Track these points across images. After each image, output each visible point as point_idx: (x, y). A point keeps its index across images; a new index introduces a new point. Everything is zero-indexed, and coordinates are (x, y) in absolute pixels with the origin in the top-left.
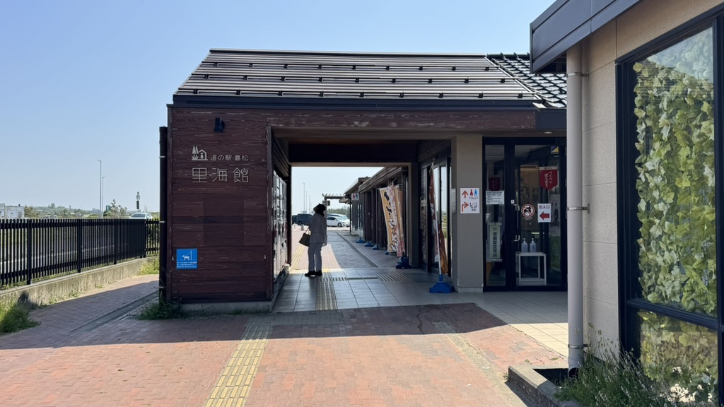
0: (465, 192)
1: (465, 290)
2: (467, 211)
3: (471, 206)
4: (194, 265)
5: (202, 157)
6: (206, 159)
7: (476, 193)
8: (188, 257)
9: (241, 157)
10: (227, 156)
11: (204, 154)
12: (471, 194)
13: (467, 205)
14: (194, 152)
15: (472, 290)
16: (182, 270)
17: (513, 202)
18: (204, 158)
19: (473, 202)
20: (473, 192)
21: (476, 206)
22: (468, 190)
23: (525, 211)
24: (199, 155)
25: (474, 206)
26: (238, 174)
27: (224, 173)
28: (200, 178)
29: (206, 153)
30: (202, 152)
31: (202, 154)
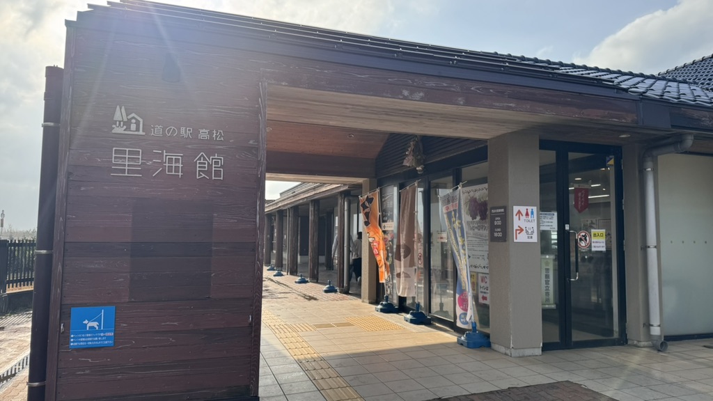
0: (519, 212)
1: (521, 352)
2: (521, 238)
3: (527, 231)
4: (108, 338)
5: (133, 127)
6: (141, 132)
7: (532, 213)
8: (95, 324)
9: (211, 133)
10: (183, 130)
11: (138, 123)
12: (527, 214)
13: (521, 230)
14: (117, 116)
15: (528, 352)
16: (78, 349)
17: (567, 227)
18: (138, 130)
19: (529, 225)
20: (530, 213)
21: (533, 232)
22: (523, 209)
23: (581, 239)
24: (127, 124)
25: (530, 231)
26: (205, 163)
27: (177, 161)
28: (127, 168)
29: (141, 120)
30: (133, 118)
31: (133, 121)
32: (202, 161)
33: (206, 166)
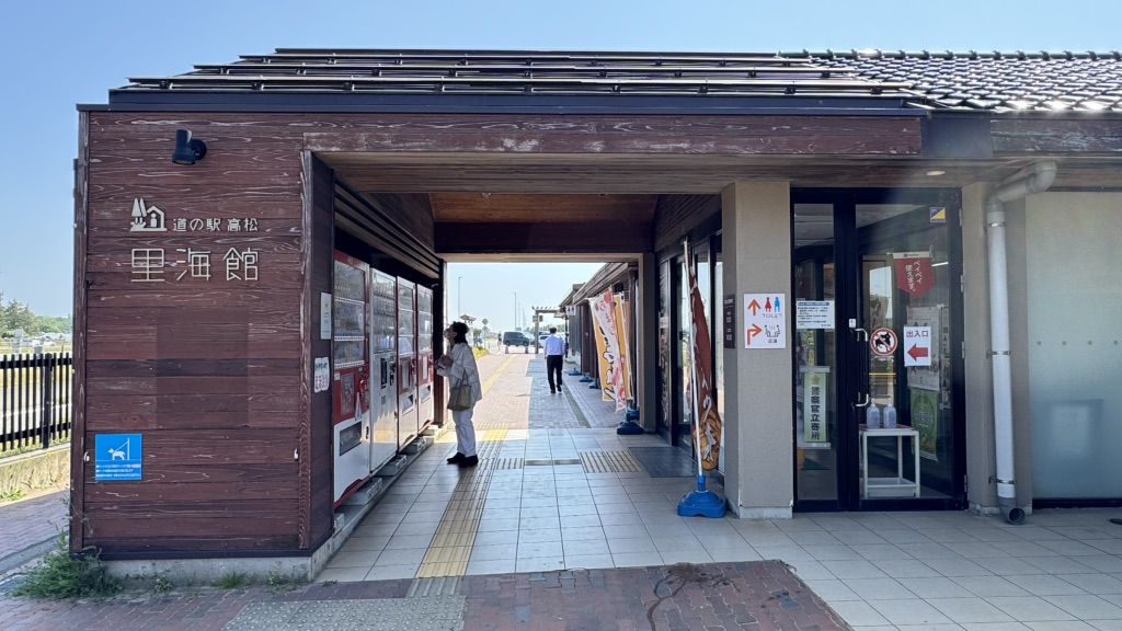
0: (754, 303)
1: (756, 513)
2: (759, 342)
3: (768, 332)
4: (135, 470)
5: (154, 222)
6: (162, 229)
7: (777, 303)
8: (121, 454)
9: (242, 223)
10: (209, 222)
11: (158, 218)
12: (768, 306)
13: (758, 330)
14: (136, 212)
15: (768, 513)
16: (105, 482)
17: (852, 323)
18: (158, 226)
19: (771, 323)
20: (772, 303)
21: (778, 334)
22: (761, 299)
24: (147, 219)
25: (773, 333)
26: (235, 261)
27: (203, 260)
28: (148, 272)
29: (162, 214)
30: (153, 212)
31: (154, 215)
32: (232, 258)
33: (237, 264)
